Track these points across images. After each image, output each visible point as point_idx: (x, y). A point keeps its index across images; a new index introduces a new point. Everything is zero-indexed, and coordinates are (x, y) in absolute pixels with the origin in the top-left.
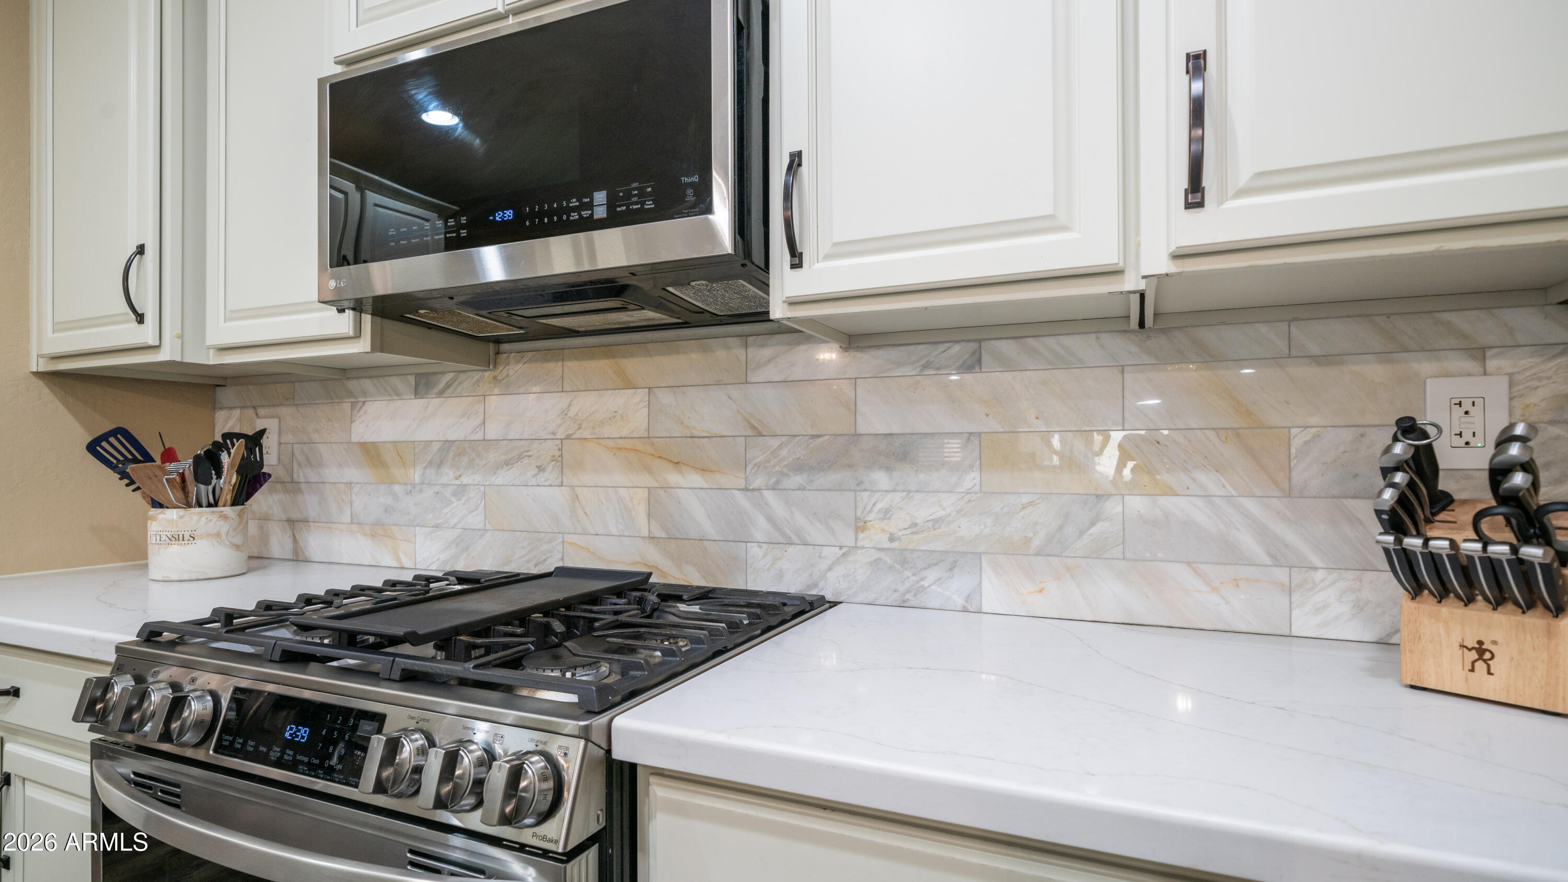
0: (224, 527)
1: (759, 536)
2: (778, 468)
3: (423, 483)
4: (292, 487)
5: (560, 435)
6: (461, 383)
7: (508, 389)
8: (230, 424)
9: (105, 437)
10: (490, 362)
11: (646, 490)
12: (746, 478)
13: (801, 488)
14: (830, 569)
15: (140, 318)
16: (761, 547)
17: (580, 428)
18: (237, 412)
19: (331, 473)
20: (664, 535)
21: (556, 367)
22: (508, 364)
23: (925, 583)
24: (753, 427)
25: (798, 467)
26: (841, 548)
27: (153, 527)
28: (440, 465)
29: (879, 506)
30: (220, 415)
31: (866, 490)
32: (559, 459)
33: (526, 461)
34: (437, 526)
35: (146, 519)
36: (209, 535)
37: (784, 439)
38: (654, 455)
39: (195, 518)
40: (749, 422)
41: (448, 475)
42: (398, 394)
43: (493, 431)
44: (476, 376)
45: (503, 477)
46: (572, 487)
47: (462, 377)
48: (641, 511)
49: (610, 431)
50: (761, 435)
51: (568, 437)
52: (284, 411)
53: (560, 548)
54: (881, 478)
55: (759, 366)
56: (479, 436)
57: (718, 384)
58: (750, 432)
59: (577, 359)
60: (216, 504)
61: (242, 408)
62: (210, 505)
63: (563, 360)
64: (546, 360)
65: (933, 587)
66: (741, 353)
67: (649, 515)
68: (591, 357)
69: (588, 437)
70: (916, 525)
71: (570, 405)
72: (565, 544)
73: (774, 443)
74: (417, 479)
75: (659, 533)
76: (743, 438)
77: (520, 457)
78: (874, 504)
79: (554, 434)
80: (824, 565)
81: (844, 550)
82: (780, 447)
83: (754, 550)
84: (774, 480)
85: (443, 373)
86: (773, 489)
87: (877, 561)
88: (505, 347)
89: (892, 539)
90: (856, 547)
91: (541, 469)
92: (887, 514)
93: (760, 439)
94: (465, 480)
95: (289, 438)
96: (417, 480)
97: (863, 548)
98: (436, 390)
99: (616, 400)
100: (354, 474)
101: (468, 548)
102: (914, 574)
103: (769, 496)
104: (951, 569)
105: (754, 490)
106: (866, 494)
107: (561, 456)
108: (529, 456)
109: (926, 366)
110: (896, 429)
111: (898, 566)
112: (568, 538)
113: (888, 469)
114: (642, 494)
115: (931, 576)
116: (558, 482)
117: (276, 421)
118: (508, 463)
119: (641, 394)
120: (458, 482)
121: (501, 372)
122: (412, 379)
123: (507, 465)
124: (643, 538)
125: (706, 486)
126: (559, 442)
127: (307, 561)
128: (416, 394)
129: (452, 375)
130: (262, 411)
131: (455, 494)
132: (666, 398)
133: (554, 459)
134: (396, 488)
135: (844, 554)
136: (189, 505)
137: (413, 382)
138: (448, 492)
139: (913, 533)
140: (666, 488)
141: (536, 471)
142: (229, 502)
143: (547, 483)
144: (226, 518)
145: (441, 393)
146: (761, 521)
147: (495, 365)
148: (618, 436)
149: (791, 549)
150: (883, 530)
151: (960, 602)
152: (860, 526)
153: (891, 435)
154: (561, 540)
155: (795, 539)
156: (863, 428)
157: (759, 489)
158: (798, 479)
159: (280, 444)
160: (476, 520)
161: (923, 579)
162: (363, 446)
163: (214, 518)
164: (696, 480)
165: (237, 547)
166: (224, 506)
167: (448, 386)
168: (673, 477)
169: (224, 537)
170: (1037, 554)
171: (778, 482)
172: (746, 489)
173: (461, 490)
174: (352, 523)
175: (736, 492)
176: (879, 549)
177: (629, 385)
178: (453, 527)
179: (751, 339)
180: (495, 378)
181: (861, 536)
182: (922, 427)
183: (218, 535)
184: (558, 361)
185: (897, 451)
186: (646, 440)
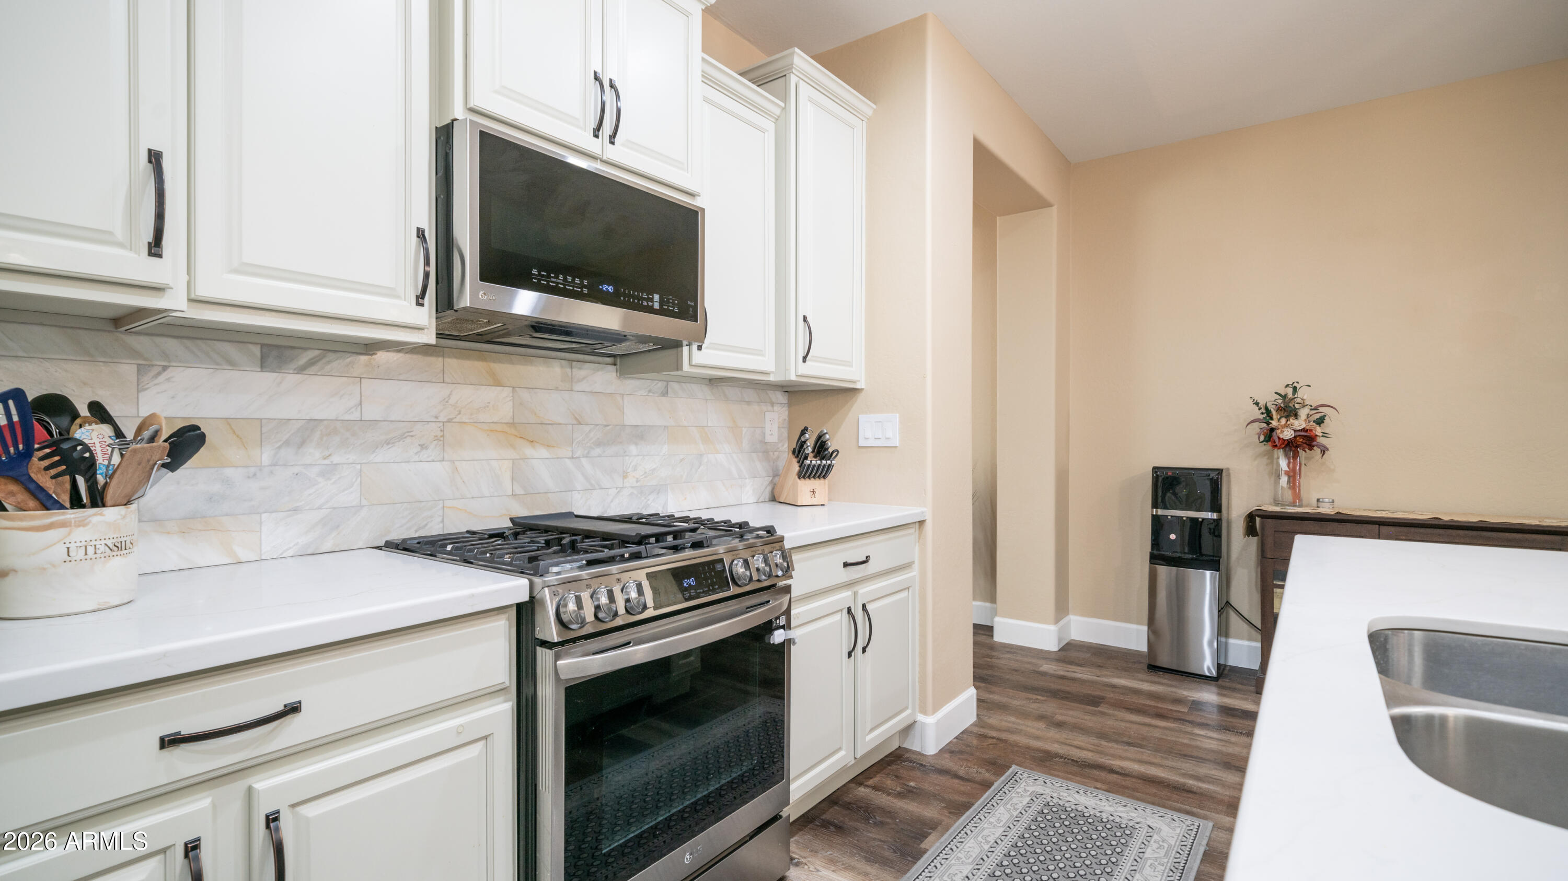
1: (579, 486)
2: (589, 444)
5: (442, 418)
6: (329, 362)
11: (511, 461)
12: (572, 451)
13: (600, 456)
14: (612, 502)
16: (579, 493)
17: (460, 413)
20: (522, 492)
22: (387, 352)
23: (649, 502)
24: (576, 419)
25: (599, 444)
26: (617, 488)
28: (302, 444)
29: (632, 464)
31: (627, 456)
33: (408, 440)
34: (295, 510)
37: (592, 426)
38: (516, 436)
40: (573, 415)
41: (313, 454)
43: (371, 412)
44: (350, 358)
45: (381, 456)
46: (453, 462)
49: (483, 417)
50: (581, 424)
51: (449, 421)
53: (441, 513)
54: (633, 449)
55: (579, 381)
56: (355, 416)
57: (556, 390)
58: (575, 422)
59: (456, 357)
63: (443, 357)
65: (652, 504)
66: (569, 370)
67: (513, 479)
68: (468, 358)
69: (467, 421)
70: (646, 473)
71: (450, 394)
72: (445, 508)
73: (587, 428)
74: (266, 460)
75: (519, 491)
76: (571, 426)
77: (402, 437)
78: (631, 463)
79: (436, 417)
81: (618, 489)
82: (590, 431)
83: (576, 496)
84: (586, 452)
85: (305, 349)
86: (587, 457)
87: (632, 494)
90: (623, 487)
91: (423, 447)
92: (635, 468)
93: (581, 426)
94: (336, 459)
96: (268, 462)
97: (625, 487)
98: (293, 365)
99: (490, 394)
101: (338, 527)
102: (645, 498)
103: (584, 460)
104: (658, 493)
105: (576, 458)
106: (627, 458)
107: (443, 436)
108: (412, 436)
110: (639, 423)
111: (639, 495)
112: (448, 503)
113: (636, 444)
115: (651, 497)
116: (441, 458)
118: (388, 443)
119: (507, 391)
120: (328, 462)
121: (380, 358)
122: (257, 350)
123: (388, 444)
124: (508, 496)
125: (549, 456)
126: (442, 424)
128: (261, 366)
129: (317, 352)
131: (322, 474)
132: (524, 395)
133: (436, 438)
134: (229, 472)
135: (618, 492)
137: (258, 354)
138: (309, 473)
139: (645, 477)
140: (526, 459)
141: (419, 448)
143: (429, 459)
145: (301, 370)
148: (491, 421)
150: (634, 477)
152: (625, 476)
153: (637, 426)
154: (441, 505)
155: (597, 487)
156: (627, 423)
157: (579, 457)
158: (598, 451)
160: (351, 499)
161: (648, 500)
164: (543, 452)
167: (312, 363)
168: (529, 451)
170: (684, 483)
171: (588, 453)
172: (573, 458)
173: (329, 471)
175: (567, 460)
176: (632, 487)
177: (498, 383)
178: (319, 508)
179: (574, 363)
181: (625, 480)
184: (438, 356)
185: (640, 434)
186: (512, 424)
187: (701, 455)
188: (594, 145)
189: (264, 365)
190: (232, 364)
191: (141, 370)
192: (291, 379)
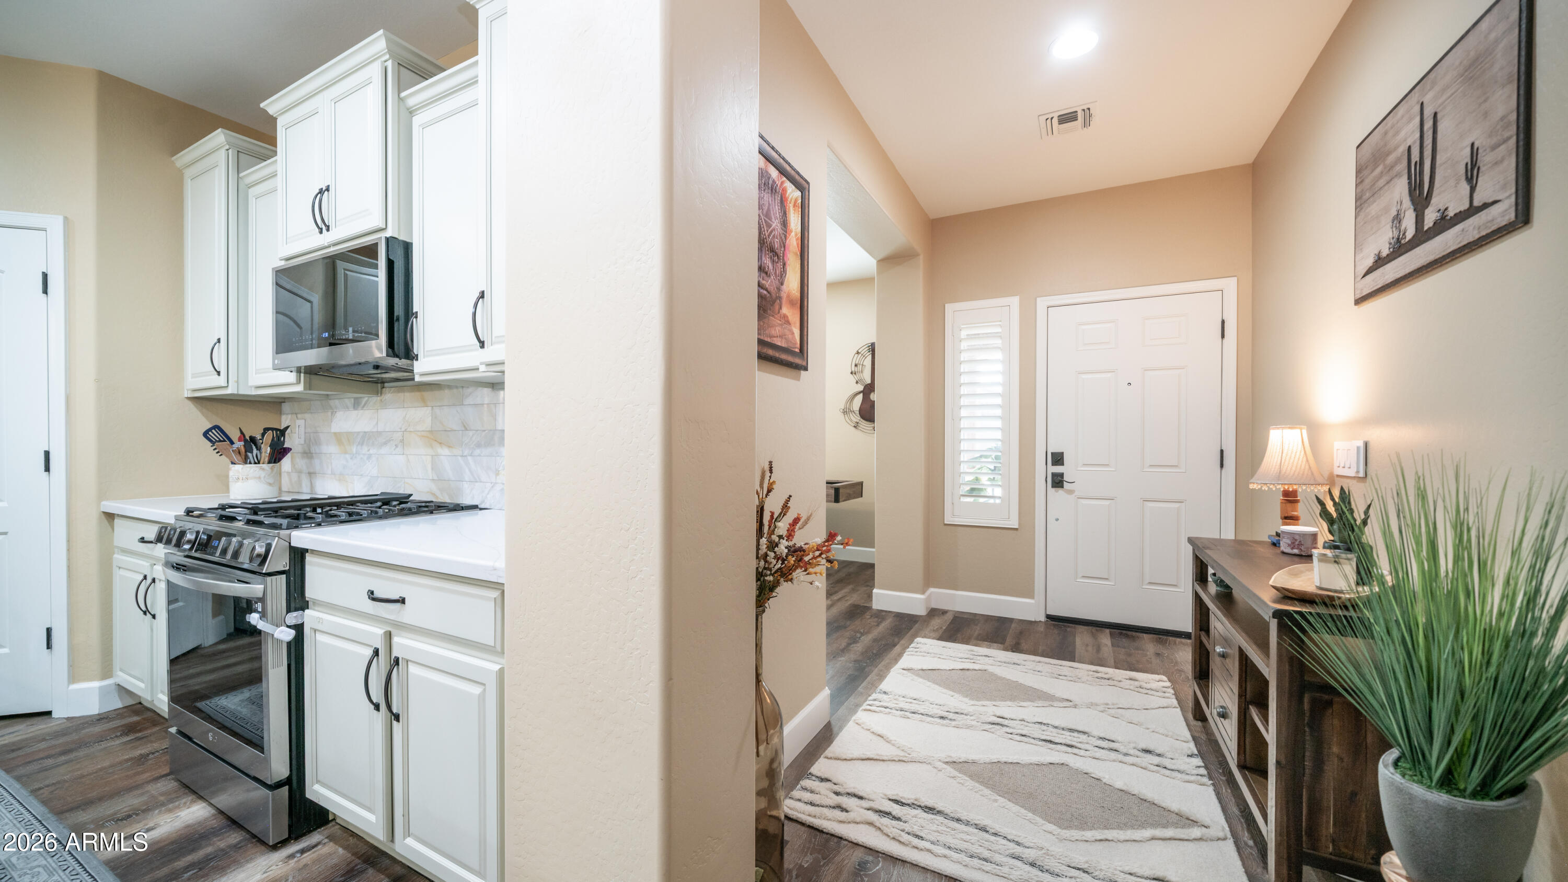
0: (263, 474)
1: (467, 479)
2: (472, 446)
3: (356, 453)
4: (308, 454)
5: (403, 429)
6: (369, 403)
7: (384, 406)
8: (287, 422)
9: (210, 430)
10: (378, 393)
11: (431, 456)
12: (462, 451)
13: (479, 455)
14: (488, 494)
16: (467, 483)
17: (409, 426)
18: (290, 416)
19: (325, 448)
21: (401, 395)
22: (386, 393)
24: (464, 426)
25: (479, 445)
27: (231, 474)
28: (362, 444)
29: (503, 463)
30: (284, 417)
31: (498, 456)
34: (361, 475)
35: (229, 469)
36: (255, 478)
37: (474, 431)
38: (433, 439)
39: (248, 469)
40: (463, 423)
41: (365, 449)
42: (348, 408)
43: (380, 427)
44: (375, 399)
45: (384, 450)
46: (407, 455)
47: (370, 399)
48: (429, 467)
49: (419, 427)
50: (466, 430)
51: (405, 431)
52: (307, 416)
53: (403, 485)
55: (466, 396)
56: (375, 430)
57: (454, 405)
58: (463, 429)
59: (409, 392)
60: (259, 463)
61: (292, 414)
62: (255, 463)
63: (404, 392)
64: (399, 392)
67: (432, 469)
69: (412, 430)
71: (406, 414)
72: (405, 483)
73: (471, 433)
74: (354, 450)
75: (435, 478)
76: (461, 432)
77: (390, 441)
78: (501, 463)
79: (401, 429)
80: (486, 491)
81: (493, 484)
82: (473, 435)
83: (466, 485)
85: (364, 397)
86: (471, 456)
87: (502, 490)
88: (386, 385)
90: (496, 483)
91: (396, 446)
94: (371, 452)
95: (308, 430)
96: (354, 452)
97: (498, 483)
98: (361, 406)
99: (421, 412)
100: (333, 449)
101: (372, 486)
103: (469, 458)
106: (498, 458)
107: (403, 440)
108: (393, 440)
112: (406, 480)
114: (429, 458)
116: (402, 453)
117: (303, 421)
118: (385, 443)
119: (430, 408)
120: (368, 453)
121: (384, 398)
122: (353, 400)
125: (449, 454)
126: (402, 433)
128: (354, 408)
129: (366, 398)
130: (299, 416)
131: (368, 458)
132: (437, 410)
133: (401, 441)
134: (348, 456)
135: (492, 487)
136: (246, 463)
137: (353, 403)
138: (365, 458)
140: (437, 455)
142: (267, 462)
143: (398, 453)
144: (263, 469)
145: (363, 408)
146: (467, 471)
147: (381, 394)
148: (422, 430)
149: (477, 484)
152: (497, 473)
154: (403, 481)
155: (478, 480)
156: (497, 427)
157: (466, 456)
158: (477, 452)
159: (305, 433)
160: (374, 472)
162: (336, 434)
163: (257, 469)
164: (447, 451)
165: (270, 484)
166: (263, 463)
167: (365, 404)
168: (439, 450)
169: (262, 479)
171: (472, 452)
172: (462, 456)
173: (370, 457)
174: (332, 474)
175: (460, 458)
177: (425, 405)
178: (367, 475)
180: (381, 400)
181: (498, 477)
183: (260, 478)
186: (431, 432)
188: (322, 240)
192: (361, 412)
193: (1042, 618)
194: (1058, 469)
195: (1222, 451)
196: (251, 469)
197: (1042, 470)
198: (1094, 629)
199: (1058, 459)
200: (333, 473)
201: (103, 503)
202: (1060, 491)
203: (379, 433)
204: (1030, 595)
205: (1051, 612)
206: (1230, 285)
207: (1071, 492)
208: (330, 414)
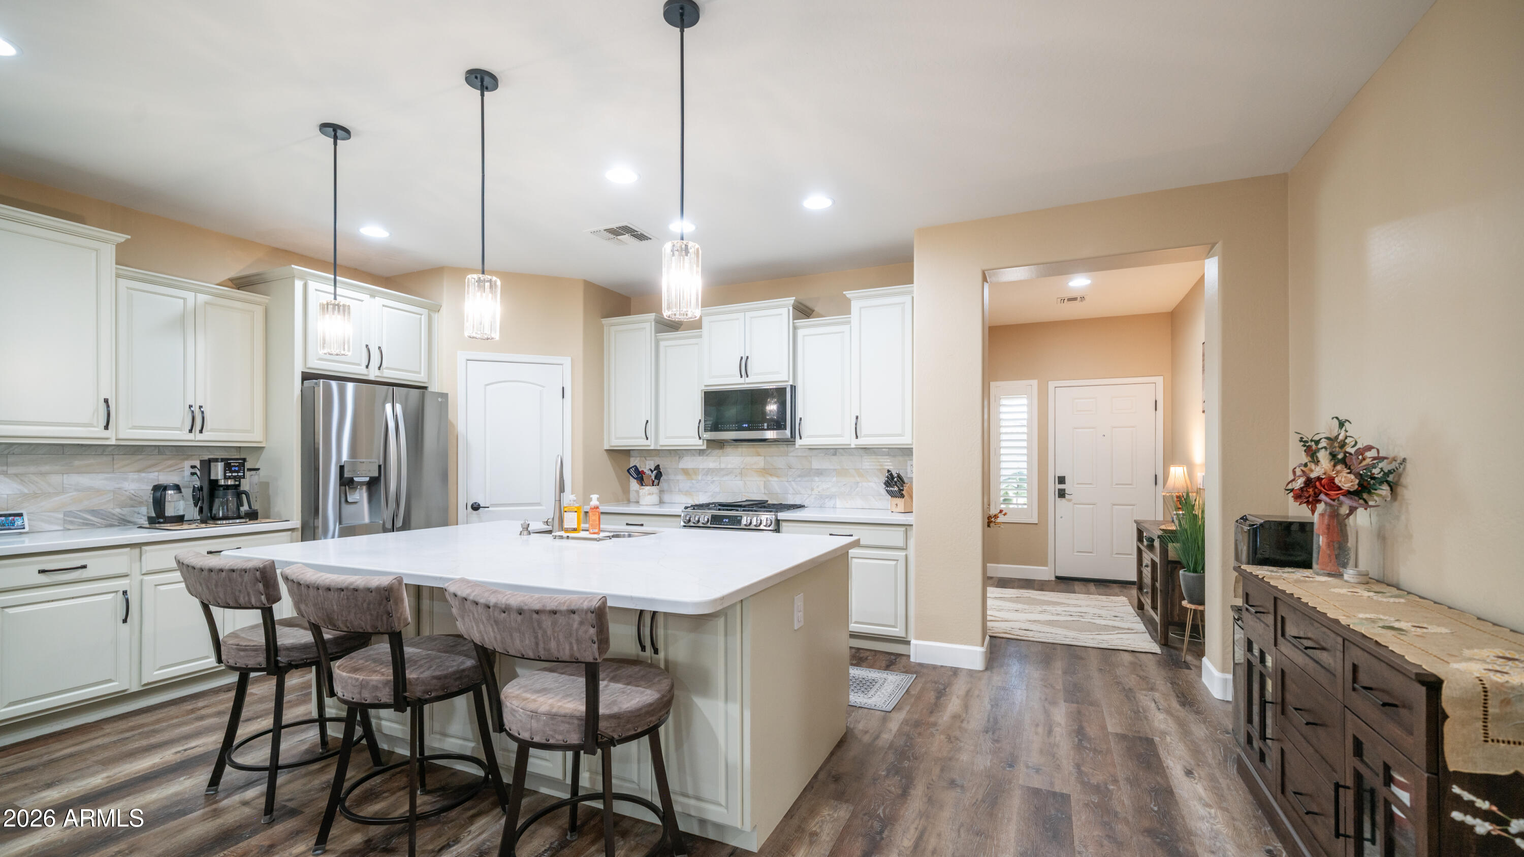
0: (657, 492)
1: (790, 492)
2: (794, 476)
3: (702, 480)
5: (742, 467)
6: (713, 453)
7: (727, 455)
8: (636, 462)
10: (722, 448)
12: (787, 479)
13: (800, 481)
15: (647, 439)
16: (791, 495)
17: (746, 466)
18: (638, 458)
19: (672, 477)
21: (740, 450)
22: (727, 448)
24: (789, 467)
25: (799, 476)
28: (707, 475)
29: (816, 485)
30: (632, 459)
31: (813, 481)
32: (741, 473)
34: (706, 491)
37: (796, 469)
38: (765, 473)
40: (788, 465)
41: (709, 478)
43: (723, 466)
44: (718, 451)
45: (725, 478)
46: (744, 481)
48: (762, 486)
49: (754, 467)
50: (791, 468)
52: (655, 458)
54: (817, 479)
55: (790, 452)
56: (718, 467)
57: (781, 456)
59: (746, 448)
61: (640, 457)
63: (741, 448)
64: (737, 448)
65: (828, 503)
66: (786, 448)
68: (749, 448)
69: (748, 468)
70: (824, 489)
71: (744, 460)
73: (794, 470)
75: (766, 492)
76: (787, 469)
77: (731, 473)
80: (805, 499)
81: (809, 495)
83: (789, 496)
87: (816, 497)
89: (819, 492)
90: (813, 494)
91: (736, 476)
92: (818, 487)
94: (714, 479)
96: (700, 479)
99: (756, 459)
100: (680, 477)
101: (715, 497)
102: (824, 500)
103: (793, 482)
104: (831, 499)
105: (789, 481)
108: (733, 473)
109: (826, 454)
110: (821, 467)
111: (820, 498)
113: (818, 477)
114: (763, 483)
115: (827, 500)
116: (740, 480)
118: (727, 475)
119: (763, 457)
121: (725, 450)
124: (762, 493)
125: (778, 480)
127: (664, 503)
129: (710, 451)
130: (646, 458)
131: (711, 483)
132: (768, 459)
133: (739, 473)
134: (693, 481)
137: (699, 452)
138: (709, 482)
139: (823, 491)
140: (769, 481)
143: (738, 480)
145: (707, 455)
146: (791, 488)
148: (756, 468)
150: (817, 490)
151: (832, 505)
152: (812, 490)
153: (819, 469)
155: (798, 493)
156: (813, 467)
158: (799, 479)
160: (717, 490)
162: (683, 470)
164: (775, 479)
167: (709, 453)
168: (770, 478)
170: (847, 495)
171: (794, 479)
172: (787, 481)
173: (713, 482)
175: (785, 482)
177: (759, 455)
178: (711, 492)
182: (824, 467)
185: (820, 473)
186: (764, 469)
187: (858, 483)
188: (742, 380)
189: (700, 455)
190: (694, 455)
191: (679, 458)
192: (705, 458)
193: (1053, 579)
194: (1062, 486)
195: (1156, 476)
196: (647, 489)
197: (1052, 487)
198: (1085, 583)
199: (1062, 480)
200: (680, 490)
201: (585, 507)
202: (1063, 500)
203: (722, 469)
204: (1045, 564)
205: (1059, 574)
206: (1159, 380)
207: (1070, 500)
208: (677, 458)
